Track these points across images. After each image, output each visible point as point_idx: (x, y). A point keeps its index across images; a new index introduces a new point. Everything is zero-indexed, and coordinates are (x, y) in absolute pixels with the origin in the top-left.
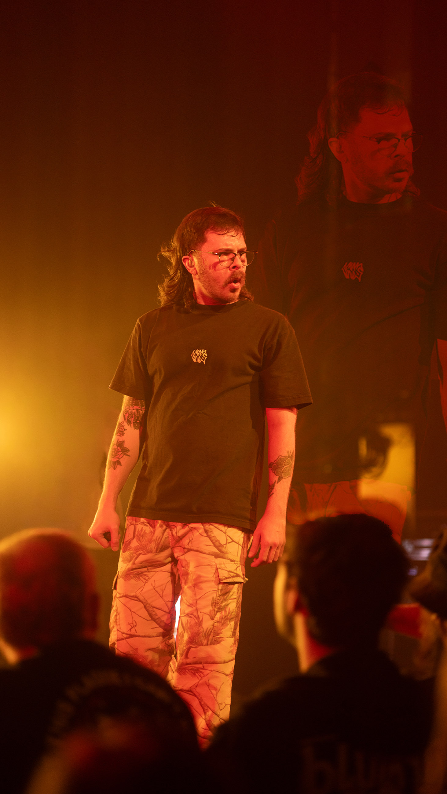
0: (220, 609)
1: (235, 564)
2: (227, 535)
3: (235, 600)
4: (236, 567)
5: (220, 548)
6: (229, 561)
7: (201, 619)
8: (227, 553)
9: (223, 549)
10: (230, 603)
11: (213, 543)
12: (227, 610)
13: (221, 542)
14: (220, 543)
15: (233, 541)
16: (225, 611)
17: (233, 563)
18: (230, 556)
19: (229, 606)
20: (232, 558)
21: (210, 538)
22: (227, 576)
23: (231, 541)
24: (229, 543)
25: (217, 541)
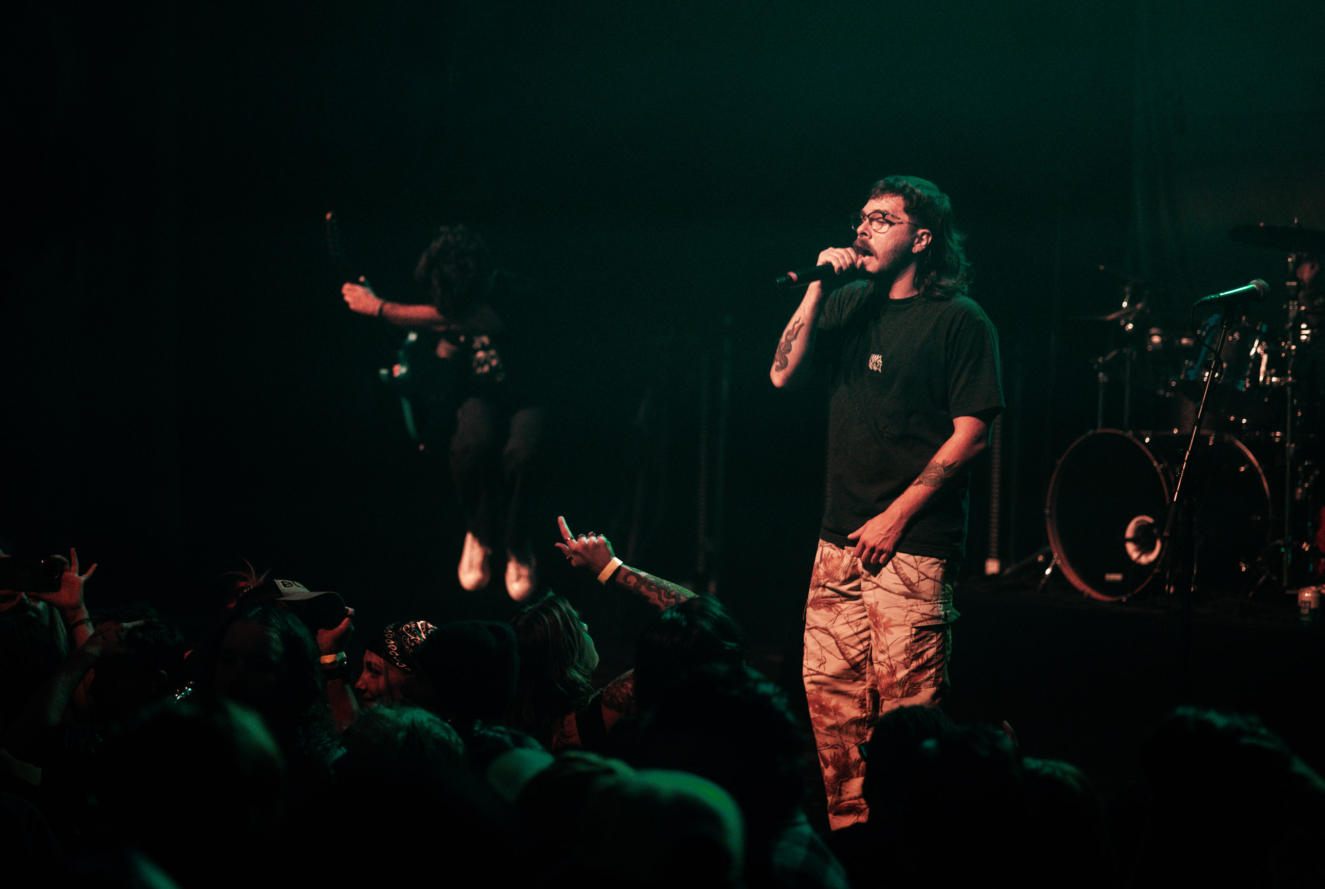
0: (916, 656)
1: (931, 604)
2: (920, 572)
4: (932, 607)
5: (911, 587)
6: (922, 601)
7: (894, 668)
8: (920, 592)
9: (915, 588)
10: (928, 649)
11: (903, 581)
13: (912, 580)
14: (911, 582)
15: (927, 578)
16: (923, 658)
17: (928, 603)
18: (923, 595)
19: (927, 652)
20: (925, 597)
21: (899, 576)
22: (919, 620)
24: (922, 580)
25: (907, 579)
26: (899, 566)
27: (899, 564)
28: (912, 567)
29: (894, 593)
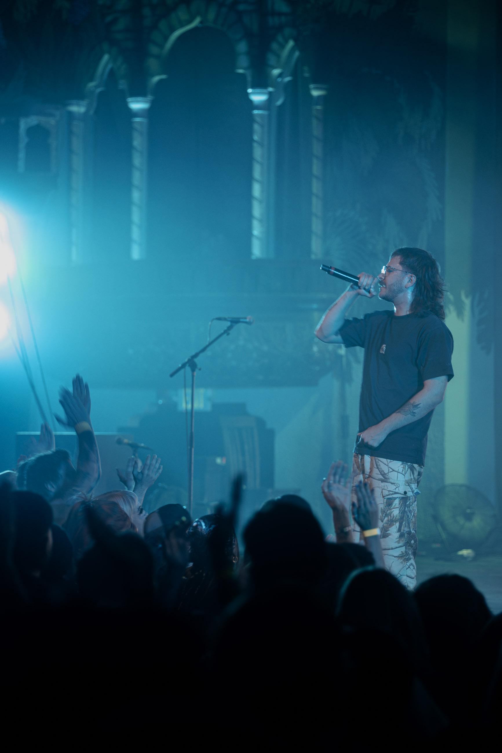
0: (387, 515)
1: (395, 485)
2: (389, 467)
3: (398, 509)
4: (396, 487)
5: (384, 476)
6: (390, 484)
8: (389, 479)
9: (386, 477)
10: (393, 511)
11: (380, 472)
12: (392, 515)
13: (385, 472)
15: (393, 470)
16: (391, 516)
17: (393, 485)
18: (391, 480)
19: (393, 513)
20: (393, 482)
21: (378, 469)
22: (388, 494)
23: (392, 470)
25: (383, 471)
26: (378, 464)
27: (379, 463)
28: (385, 464)
29: (376, 479)
